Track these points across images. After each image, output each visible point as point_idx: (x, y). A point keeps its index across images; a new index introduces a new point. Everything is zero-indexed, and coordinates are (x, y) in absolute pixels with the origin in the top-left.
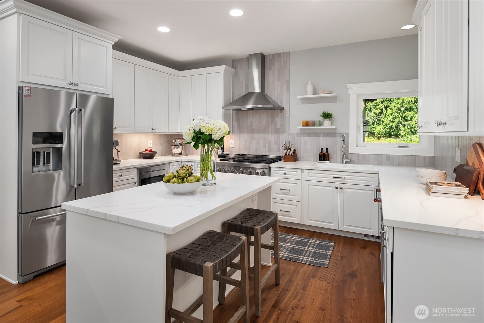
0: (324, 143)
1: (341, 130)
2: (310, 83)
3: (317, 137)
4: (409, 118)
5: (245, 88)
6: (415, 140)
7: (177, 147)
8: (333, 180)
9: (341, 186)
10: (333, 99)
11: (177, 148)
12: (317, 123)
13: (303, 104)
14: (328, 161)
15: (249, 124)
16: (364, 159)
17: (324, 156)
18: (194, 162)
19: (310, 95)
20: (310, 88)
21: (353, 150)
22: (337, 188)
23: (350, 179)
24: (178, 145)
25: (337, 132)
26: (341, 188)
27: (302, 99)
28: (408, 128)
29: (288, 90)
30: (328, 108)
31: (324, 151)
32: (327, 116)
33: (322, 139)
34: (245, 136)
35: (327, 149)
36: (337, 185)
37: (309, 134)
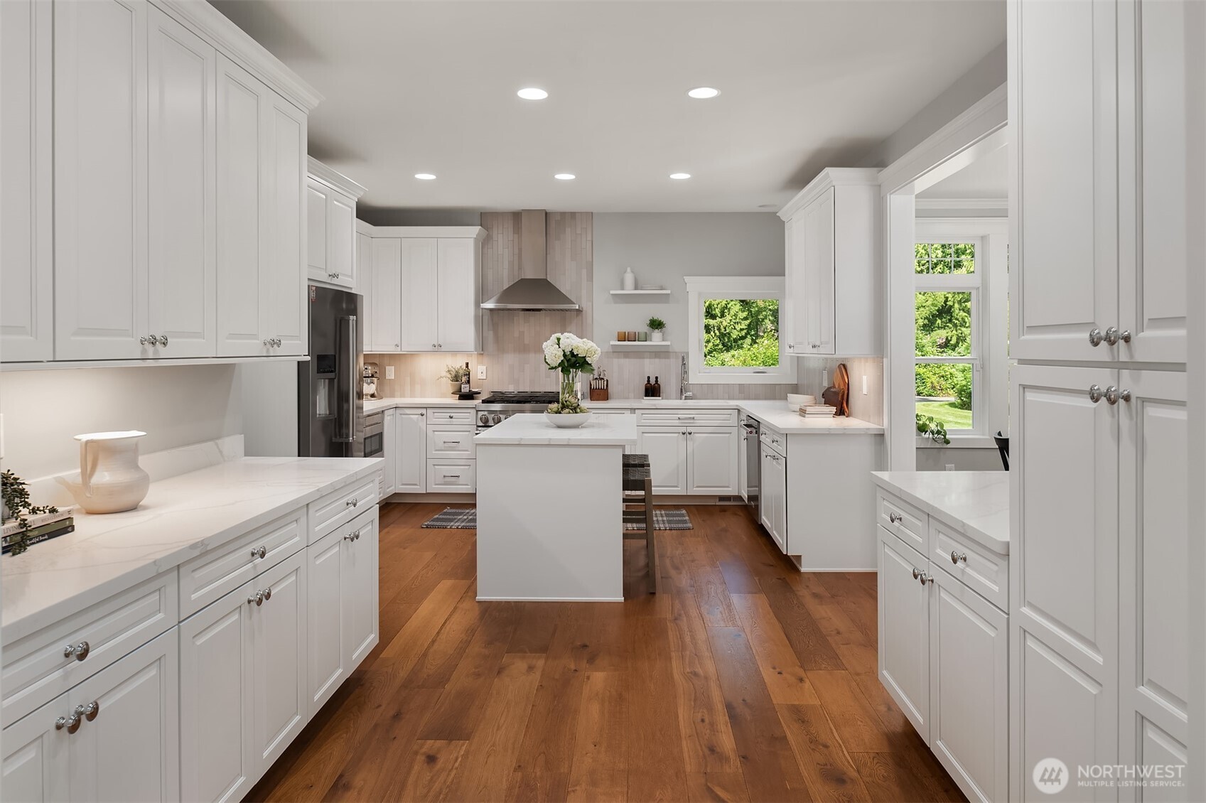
0: (651, 368)
1: (677, 348)
2: (629, 270)
3: (640, 358)
4: (717, 312)
5: (507, 267)
6: (732, 363)
7: (369, 380)
8: (677, 422)
9: (689, 430)
10: (664, 299)
11: (369, 384)
12: (642, 337)
13: (615, 303)
14: (659, 396)
15: (516, 334)
16: (710, 391)
17: (652, 390)
18: (426, 408)
19: (629, 290)
20: (629, 279)
21: (694, 378)
22: (684, 434)
23: (701, 419)
24: (368, 377)
25: (670, 350)
26: (690, 434)
27: (614, 295)
28: (715, 334)
29: (590, 278)
30: (658, 312)
31: (653, 381)
32: (656, 325)
33: (647, 361)
34: (511, 359)
35: (657, 378)
36: (684, 430)
37: (627, 354)
